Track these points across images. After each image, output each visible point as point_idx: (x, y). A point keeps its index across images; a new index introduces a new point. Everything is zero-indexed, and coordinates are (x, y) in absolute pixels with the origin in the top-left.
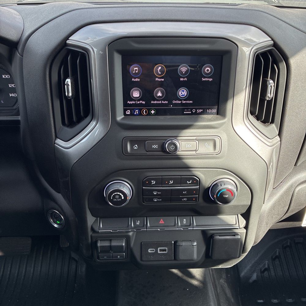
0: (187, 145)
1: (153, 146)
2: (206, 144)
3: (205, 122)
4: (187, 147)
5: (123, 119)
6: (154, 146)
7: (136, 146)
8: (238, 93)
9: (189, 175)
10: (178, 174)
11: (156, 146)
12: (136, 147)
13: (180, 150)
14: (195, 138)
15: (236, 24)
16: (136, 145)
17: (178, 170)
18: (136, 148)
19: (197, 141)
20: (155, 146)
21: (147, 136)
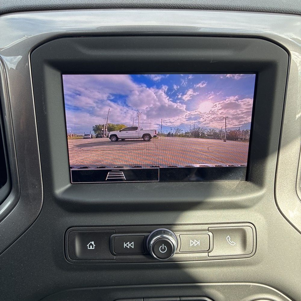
0: (191, 241)
1: (125, 245)
2: (228, 238)
3: (226, 196)
4: (191, 245)
5: (67, 191)
6: (127, 245)
7: (91, 244)
8: (288, 143)
9: (196, 294)
10: (174, 294)
11: (132, 245)
12: (91, 246)
13: (178, 251)
14: (206, 227)
15: (282, 13)
16: (93, 243)
17: (174, 287)
18: (91, 248)
19: (211, 234)
20: (129, 245)
21: (114, 223)
